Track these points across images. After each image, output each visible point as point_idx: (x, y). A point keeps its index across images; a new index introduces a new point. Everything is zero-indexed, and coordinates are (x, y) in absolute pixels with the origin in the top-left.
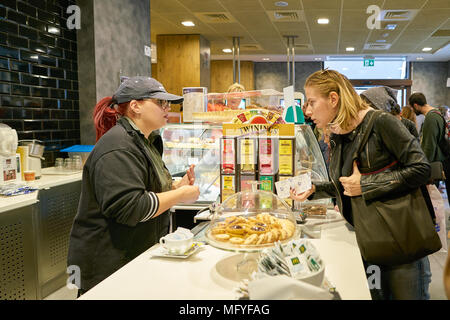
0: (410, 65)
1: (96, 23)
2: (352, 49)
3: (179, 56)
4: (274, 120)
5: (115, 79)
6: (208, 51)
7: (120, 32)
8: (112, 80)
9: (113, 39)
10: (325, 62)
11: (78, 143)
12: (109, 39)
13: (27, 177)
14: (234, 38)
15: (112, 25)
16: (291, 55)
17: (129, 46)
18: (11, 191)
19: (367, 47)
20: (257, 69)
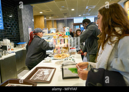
0: (95, 18)
1: (22, 15)
2: (80, 16)
3: (39, 20)
4: (64, 35)
5: (27, 27)
6: (46, 18)
7: (27, 17)
8: (26, 28)
9: (26, 18)
10: (74, 19)
11: (20, 42)
12: (25, 18)
13: (12, 50)
14: (52, 15)
15: (25, 15)
16: (66, 18)
17: (29, 20)
18: (10, 53)
19: (84, 15)
20: (57, 22)
